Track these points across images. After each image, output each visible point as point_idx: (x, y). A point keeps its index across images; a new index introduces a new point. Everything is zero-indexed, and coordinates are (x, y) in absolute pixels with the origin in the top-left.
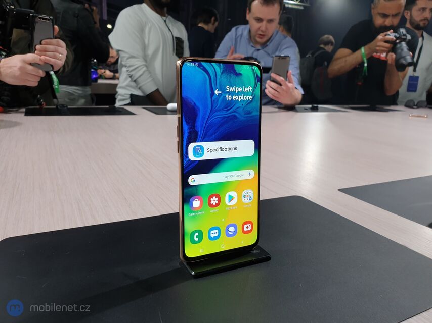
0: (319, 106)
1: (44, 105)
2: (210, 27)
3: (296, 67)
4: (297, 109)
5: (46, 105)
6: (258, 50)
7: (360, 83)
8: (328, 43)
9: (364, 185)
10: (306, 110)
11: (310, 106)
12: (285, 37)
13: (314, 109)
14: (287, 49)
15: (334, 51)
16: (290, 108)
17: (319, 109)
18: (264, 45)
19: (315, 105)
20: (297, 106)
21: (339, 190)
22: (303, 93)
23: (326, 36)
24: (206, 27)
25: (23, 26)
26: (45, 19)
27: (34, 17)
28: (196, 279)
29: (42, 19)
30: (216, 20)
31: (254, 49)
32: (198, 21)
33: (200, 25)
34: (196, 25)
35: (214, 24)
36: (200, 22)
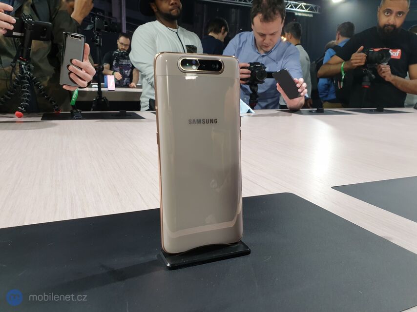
2: (219, 37)
3: (300, 72)
6: (263, 56)
18: (267, 53)
21: (332, 187)
24: (216, 36)
25: (41, 37)
26: (77, 37)
27: (66, 35)
28: (171, 271)
29: (74, 38)
30: (226, 30)
31: (259, 55)
32: (209, 30)
33: (210, 34)
34: (207, 34)
35: (223, 34)
36: (211, 31)
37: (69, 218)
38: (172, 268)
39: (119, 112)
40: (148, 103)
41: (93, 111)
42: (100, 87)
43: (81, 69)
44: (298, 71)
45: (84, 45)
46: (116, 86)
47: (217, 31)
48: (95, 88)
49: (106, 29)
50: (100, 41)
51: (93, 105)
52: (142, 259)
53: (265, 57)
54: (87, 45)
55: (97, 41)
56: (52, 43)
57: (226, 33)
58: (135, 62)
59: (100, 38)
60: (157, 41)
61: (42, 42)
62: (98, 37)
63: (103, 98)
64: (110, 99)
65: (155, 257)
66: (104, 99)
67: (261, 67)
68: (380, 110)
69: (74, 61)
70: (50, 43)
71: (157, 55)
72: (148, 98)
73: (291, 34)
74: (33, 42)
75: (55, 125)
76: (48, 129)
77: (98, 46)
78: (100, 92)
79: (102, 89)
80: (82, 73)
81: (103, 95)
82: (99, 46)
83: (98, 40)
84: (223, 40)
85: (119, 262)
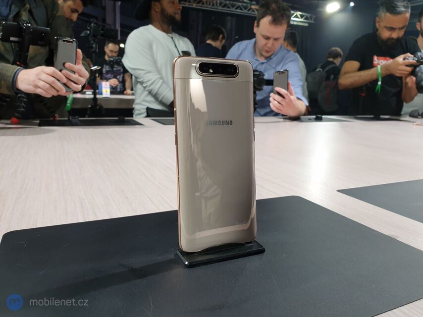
0: (323, 117)
1: (57, 116)
2: (217, 44)
4: (303, 119)
5: (59, 117)
6: (263, 63)
7: (363, 95)
8: (336, 55)
9: (364, 186)
10: (310, 120)
11: (314, 117)
12: (289, 51)
13: (319, 119)
14: (292, 63)
15: (342, 64)
16: (296, 119)
17: (323, 119)
18: (268, 58)
19: (320, 116)
20: (302, 117)
21: (337, 191)
22: (307, 104)
23: (334, 48)
24: (213, 43)
25: (39, 42)
26: (69, 42)
27: (57, 40)
28: (189, 269)
29: (65, 42)
30: (223, 38)
31: (258, 62)
32: (207, 38)
33: (208, 42)
34: (203, 41)
35: (221, 41)
36: (209, 39)
37: (81, 220)
38: (191, 266)
39: (117, 118)
40: (145, 110)
41: (89, 117)
42: (94, 93)
43: (75, 73)
44: (297, 78)
45: (76, 51)
46: (112, 93)
47: (215, 39)
48: (89, 94)
49: (102, 35)
50: (96, 47)
51: (88, 112)
52: (160, 258)
53: (264, 65)
54: (79, 51)
55: (92, 48)
56: (50, 48)
57: (224, 41)
58: (131, 68)
59: (96, 45)
60: (154, 47)
61: (39, 47)
62: (94, 43)
63: (98, 105)
64: (105, 106)
65: (172, 256)
66: (100, 106)
67: (260, 74)
68: (377, 118)
69: (67, 65)
70: (47, 48)
71: (176, 59)
72: (144, 105)
73: (288, 42)
74: (31, 47)
75: (53, 131)
76: (47, 135)
77: (93, 52)
78: (95, 99)
79: (98, 96)
80: (75, 77)
81: (99, 102)
82: (95, 52)
83: (94, 46)
84: (220, 48)
85: (138, 261)
